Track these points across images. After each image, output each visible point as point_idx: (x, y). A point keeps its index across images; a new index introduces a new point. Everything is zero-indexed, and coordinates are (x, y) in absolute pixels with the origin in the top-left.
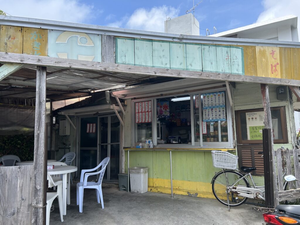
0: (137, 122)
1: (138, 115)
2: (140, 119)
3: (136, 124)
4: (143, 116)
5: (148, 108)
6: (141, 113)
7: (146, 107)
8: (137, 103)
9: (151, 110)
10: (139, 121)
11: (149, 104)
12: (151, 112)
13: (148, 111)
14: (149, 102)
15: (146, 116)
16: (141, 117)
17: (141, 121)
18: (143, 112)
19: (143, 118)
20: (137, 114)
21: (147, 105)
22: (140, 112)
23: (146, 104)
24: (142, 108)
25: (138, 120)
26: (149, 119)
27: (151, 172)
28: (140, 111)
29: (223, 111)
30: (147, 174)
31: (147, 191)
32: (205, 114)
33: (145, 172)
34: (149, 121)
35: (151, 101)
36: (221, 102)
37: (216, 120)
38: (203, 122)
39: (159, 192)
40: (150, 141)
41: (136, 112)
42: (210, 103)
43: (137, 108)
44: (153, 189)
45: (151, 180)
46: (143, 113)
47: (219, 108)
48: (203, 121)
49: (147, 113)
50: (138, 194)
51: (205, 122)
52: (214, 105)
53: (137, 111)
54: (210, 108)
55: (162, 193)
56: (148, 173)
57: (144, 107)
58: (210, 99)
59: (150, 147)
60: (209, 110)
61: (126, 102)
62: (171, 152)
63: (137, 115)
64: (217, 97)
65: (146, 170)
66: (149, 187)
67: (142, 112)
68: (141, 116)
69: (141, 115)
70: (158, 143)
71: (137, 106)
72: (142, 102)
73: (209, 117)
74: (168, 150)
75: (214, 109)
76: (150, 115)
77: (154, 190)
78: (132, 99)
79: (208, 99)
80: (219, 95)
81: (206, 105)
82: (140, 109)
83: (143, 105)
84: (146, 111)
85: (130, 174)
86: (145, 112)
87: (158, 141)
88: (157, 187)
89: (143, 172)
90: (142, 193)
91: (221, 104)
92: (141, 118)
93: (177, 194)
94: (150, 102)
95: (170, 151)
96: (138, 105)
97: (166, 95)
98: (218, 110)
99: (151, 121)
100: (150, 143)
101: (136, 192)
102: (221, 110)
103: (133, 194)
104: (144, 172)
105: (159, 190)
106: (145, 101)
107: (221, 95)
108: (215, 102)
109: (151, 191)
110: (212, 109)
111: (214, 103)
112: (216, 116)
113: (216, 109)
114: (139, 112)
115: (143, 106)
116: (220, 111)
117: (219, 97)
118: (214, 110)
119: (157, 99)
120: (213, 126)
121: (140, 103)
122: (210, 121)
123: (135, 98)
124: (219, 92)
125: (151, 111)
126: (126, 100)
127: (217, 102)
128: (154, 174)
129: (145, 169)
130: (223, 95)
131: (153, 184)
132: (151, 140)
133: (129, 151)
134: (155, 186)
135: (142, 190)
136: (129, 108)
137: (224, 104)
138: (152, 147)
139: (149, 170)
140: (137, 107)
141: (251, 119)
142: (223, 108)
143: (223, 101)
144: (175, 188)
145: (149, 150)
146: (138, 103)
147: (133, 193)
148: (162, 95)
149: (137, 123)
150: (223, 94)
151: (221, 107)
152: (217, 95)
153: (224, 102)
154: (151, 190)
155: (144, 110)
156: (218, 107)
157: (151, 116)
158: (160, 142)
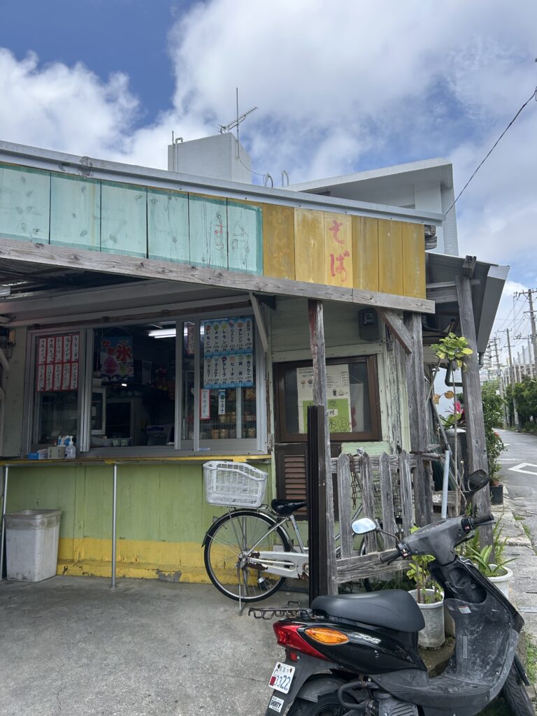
0: (39, 389)
1: (43, 371)
2: (47, 382)
3: (36, 394)
4: (56, 373)
5: (69, 351)
6: (52, 366)
7: (65, 348)
8: (41, 340)
9: (77, 357)
10: (44, 388)
11: (74, 342)
12: (77, 364)
13: (70, 362)
14: (74, 336)
15: (65, 372)
16: (51, 377)
17: (51, 387)
18: (56, 362)
19: (56, 380)
20: (40, 367)
21: (67, 345)
22: (48, 362)
23: (66, 343)
24: (55, 351)
25: (43, 383)
26: (72, 382)
27: (69, 521)
28: (49, 359)
29: (249, 362)
30: (55, 530)
31: (54, 574)
32: (209, 371)
33: (50, 524)
34: (72, 388)
35: (78, 333)
36: (245, 341)
37: (232, 386)
38: (202, 390)
39: (86, 575)
40: (69, 440)
41: (40, 363)
42: (220, 344)
43: (40, 353)
44: (70, 566)
45: (67, 544)
46: (56, 365)
47: (241, 356)
48: (202, 386)
49: (68, 366)
50: (24, 584)
51: (208, 390)
52: (229, 348)
53: (41, 360)
54: (220, 355)
55: (92, 576)
56: (58, 526)
57: (61, 349)
58: (220, 335)
59: (66, 455)
60: (216, 360)
61: (11, 334)
62: (115, 468)
63: (41, 370)
64: (236, 328)
65: (54, 518)
66: (59, 561)
67: (53, 363)
68: (52, 374)
69: (52, 370)
70: (92, 446)
71: (43, 346)
72: (55, 336)
73: (217, 377)
74: (107, 462)
75: (228, 358)
76: (75, 371)
77: (74, 570)
78: (29, 328)
79: (217, 333)
80: (240, 325)
81: (210, 347)
82: (49, 354)
83: (59, 344)
84: (65, 361)
85: (7, 531)
86: (63, 363)
87: (94, 439)
88: (83, 561)
89: (42, 523)
90: (36, 579)
91: (244, 347)
92: (51, 380)
93: (130, 578)
94: (77, 336)
95: (113, 465)
96: (45, 345)
97: (117, 319)
98: (237, 360)
99: (76, 387)
100: (67, 445)
101: (20, 578)
102: (245, 361)
103: (11, 585)
104: (46, 524)
105: (86, 568)
106: (63, 335)
107: (245, 325)
108: (232, 341)
109: (65, 574)
110: (224, 359)
111: (229, 343)
112: (232, 374)
113: (233, 358)
114: (46, 364)
115: (57, 346)
116: (241, 363)
117: (241, 330)
118: (228, 362)
119: (95, 330)
120: (224, 400)
121: (49, 339)
122: (217, 386)
123: (37, 326)
124: (242, 317)
125: (77, 361)
126: (13, 328)
127: (236, 342)
128: (77, 527)
129: (48, 515)
130: (248, 326)
131: (73, 554)
132: (71, 437)
133: (10, 468)
134: (76, 558)
135: (37, 571)
136: (19, 353)
137: (252, 346)
138: (74, 456)
139: (62, 518)
140: (41, 349)
141: (307, 384)
142: (249, 355)
143: (249, 339)
144: (129, 561)
145: (62, 464)
146: (45, 340)
147: (14, 581)
148: (106, 319)
149: (41, 392)
150: (248, 322)
151: (245, 353)
152: (236, 325)
153: (251, 341)
154: (66, 570)
155: (59, 356)
156: (236, 353)
157: (76, 374)
158: (97, 441)
